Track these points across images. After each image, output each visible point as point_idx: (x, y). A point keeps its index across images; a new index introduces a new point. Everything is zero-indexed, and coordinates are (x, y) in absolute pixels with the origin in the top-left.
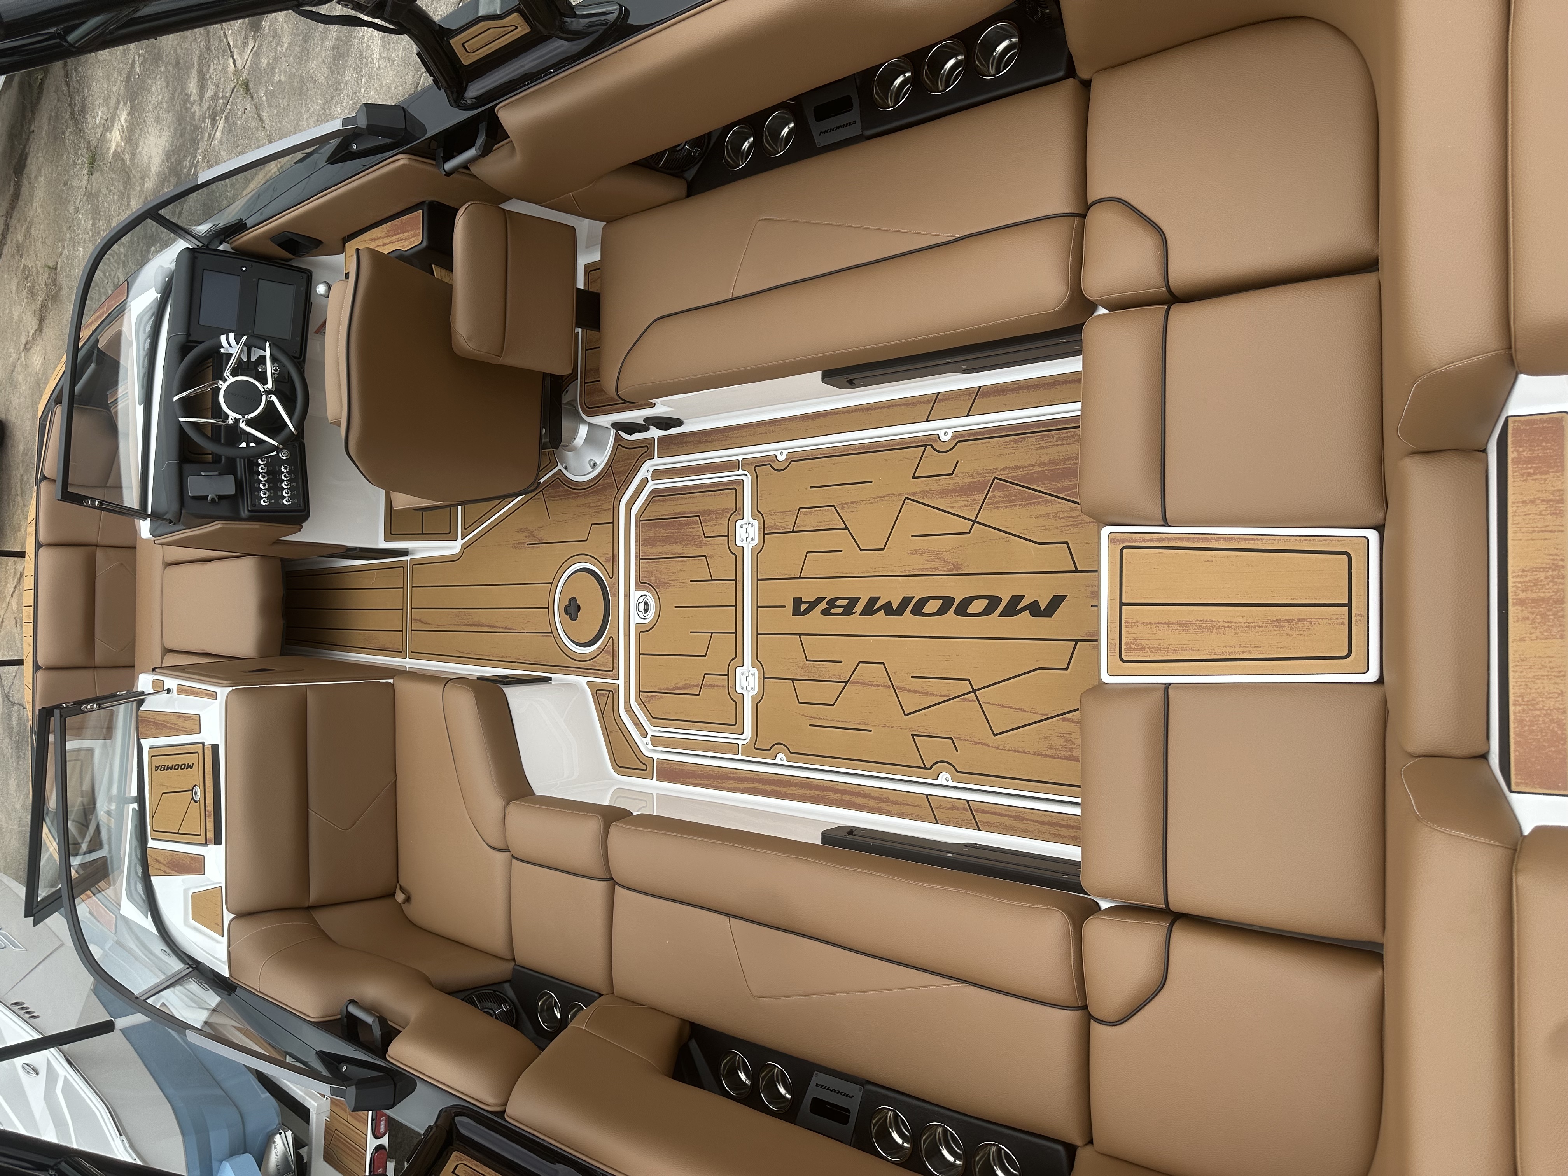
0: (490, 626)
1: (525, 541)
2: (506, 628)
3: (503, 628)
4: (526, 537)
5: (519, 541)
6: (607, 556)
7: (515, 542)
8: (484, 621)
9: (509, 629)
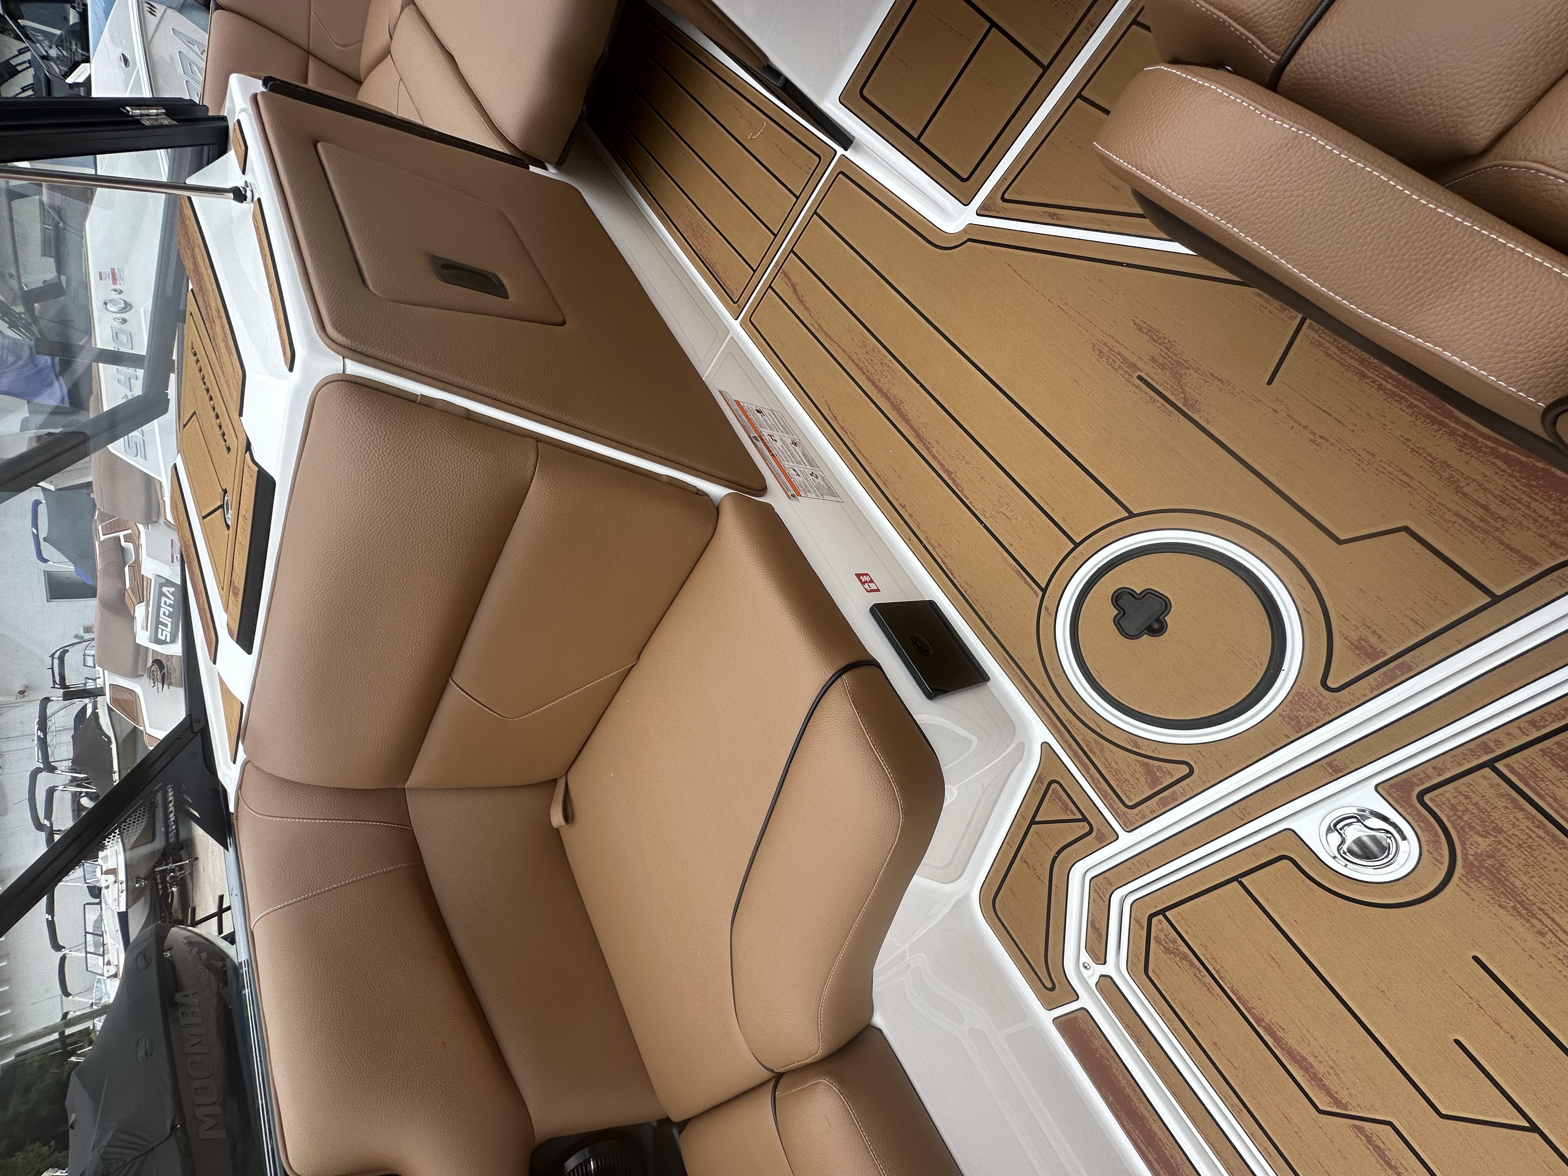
0: (918, 436)
1: (1140, 364)
2: (949, 474)
3: (941, 465)
4: (1153, 360)
5: (1123, 351)
6: (1374, 640)
7: (1111, 343)
8: (912, 415)
9: (954, 481)
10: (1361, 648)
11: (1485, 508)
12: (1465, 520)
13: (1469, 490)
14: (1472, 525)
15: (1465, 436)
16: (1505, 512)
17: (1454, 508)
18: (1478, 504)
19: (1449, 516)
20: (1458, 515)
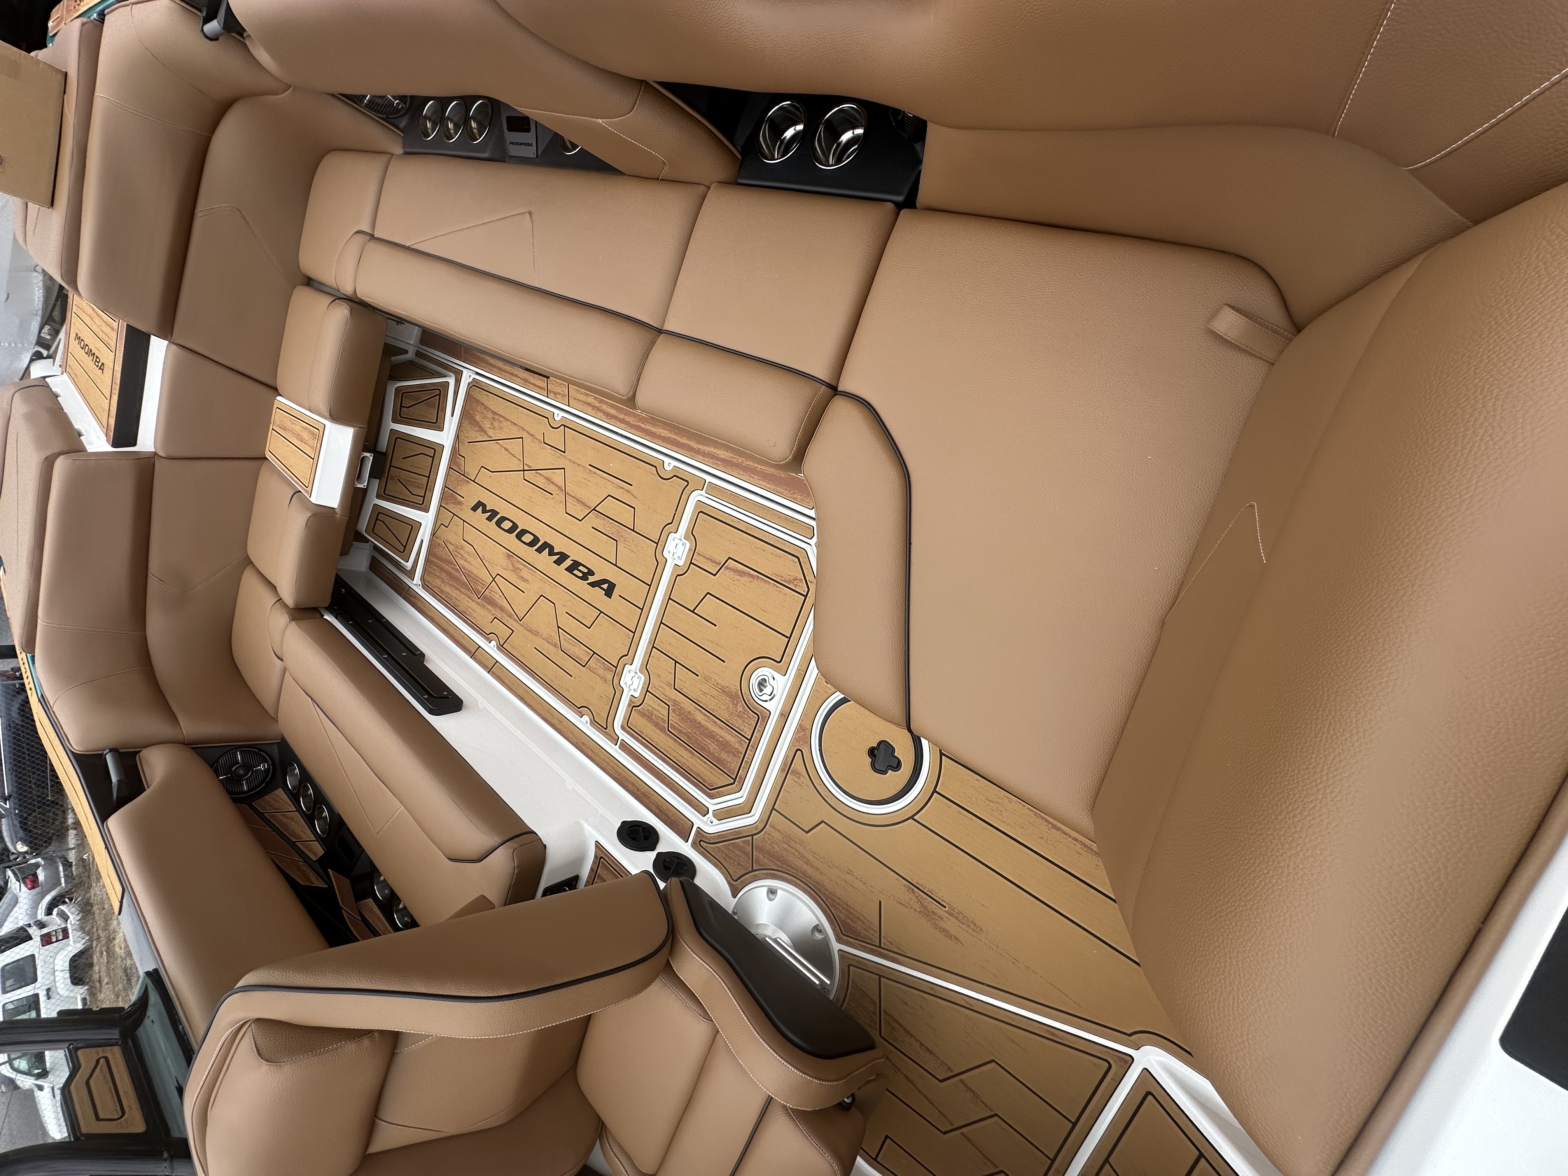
1: (948, 916)
4: (942, 919)
5: (961, 925)
6: (795, 779)
10: (797, 773)
11: (790, 847)
12: (793, 840)
13: (797, 854)
14: (790, 838)
15: (806, 876)
16: (784, 845)
17: (797, 844)
18: (792, 847)
19: (797, 841)
20: (796, 842)
